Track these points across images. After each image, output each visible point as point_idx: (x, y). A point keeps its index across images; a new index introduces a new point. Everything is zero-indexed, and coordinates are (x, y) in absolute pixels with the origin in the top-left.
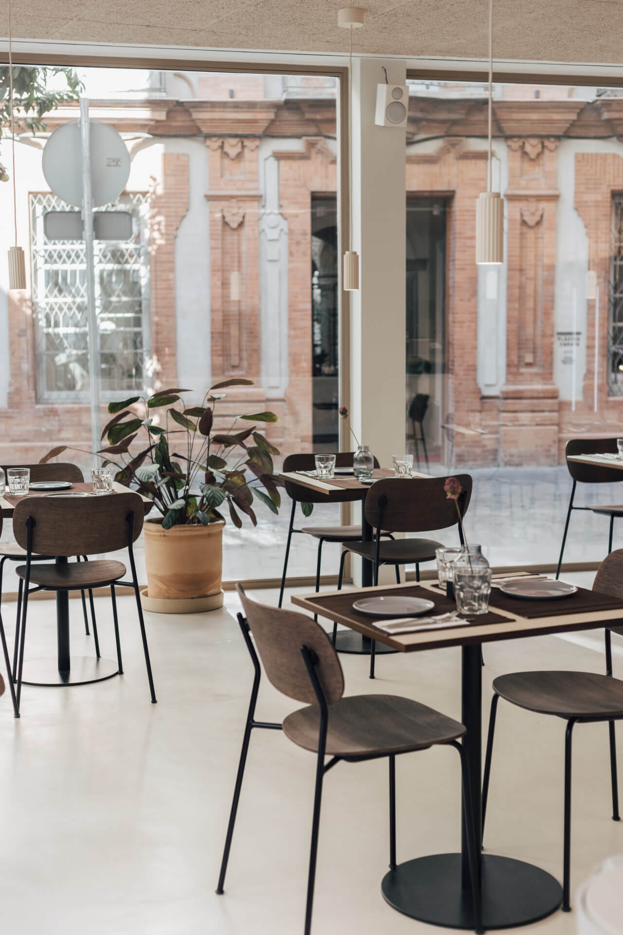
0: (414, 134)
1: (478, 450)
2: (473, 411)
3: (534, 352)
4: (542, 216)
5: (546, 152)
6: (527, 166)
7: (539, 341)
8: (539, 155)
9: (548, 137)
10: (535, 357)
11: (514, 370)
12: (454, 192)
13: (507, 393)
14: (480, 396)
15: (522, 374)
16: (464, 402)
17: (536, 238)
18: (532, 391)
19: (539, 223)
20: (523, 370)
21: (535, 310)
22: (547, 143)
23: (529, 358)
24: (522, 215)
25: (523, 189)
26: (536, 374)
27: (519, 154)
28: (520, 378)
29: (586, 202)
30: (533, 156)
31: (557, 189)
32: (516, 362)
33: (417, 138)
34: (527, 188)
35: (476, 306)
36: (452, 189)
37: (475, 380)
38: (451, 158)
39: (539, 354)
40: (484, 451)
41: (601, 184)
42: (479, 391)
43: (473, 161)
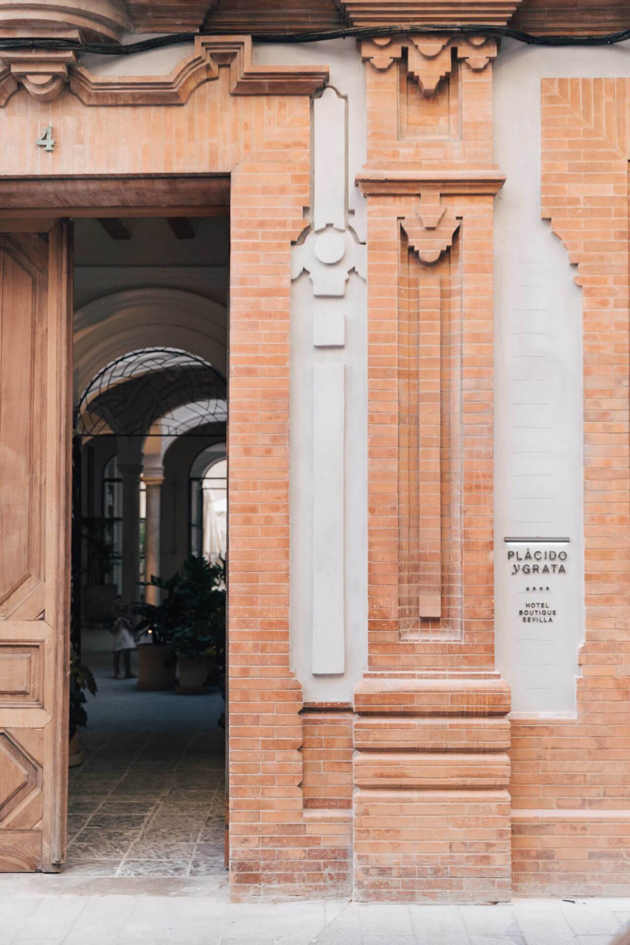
0: (120, 30)
1: (295, 852)
2: (278, 745)
3: (445, 590)
4: (456, 235)
5: (464, 74)
6: (415, 111)
7: (458, 561)
8: (445, 82)
9: (466, 34)
10: (445, 602)
11: (390, 636)
12: (227, 176)
13: (368, 698)
14: (300, 706)
15: (412, 648)
16: (256, 720)
17: (445, 294)
18: (439, 693)
19: (447, 255)
20: (416, 637)
21: (444, 477)
22: (463, 51)
23: (430, 607)
24: (403, 234)
25: (406, 165)
26: (449, 649)
27: (394, 76)
28: (405, 658)
29: (574, 201)
30: (429, 83)
31: (495, 167)
32: (393, 616)
33: (128, 40)
34: (417, 165)
35: (286, 466)
36: (220, 168)
37: (285, 661)
38: (218, 91)
39: (457, 595)
40: (310, 854)
41: (614, 157)
42: (297, 690)
43: (276, 100)
